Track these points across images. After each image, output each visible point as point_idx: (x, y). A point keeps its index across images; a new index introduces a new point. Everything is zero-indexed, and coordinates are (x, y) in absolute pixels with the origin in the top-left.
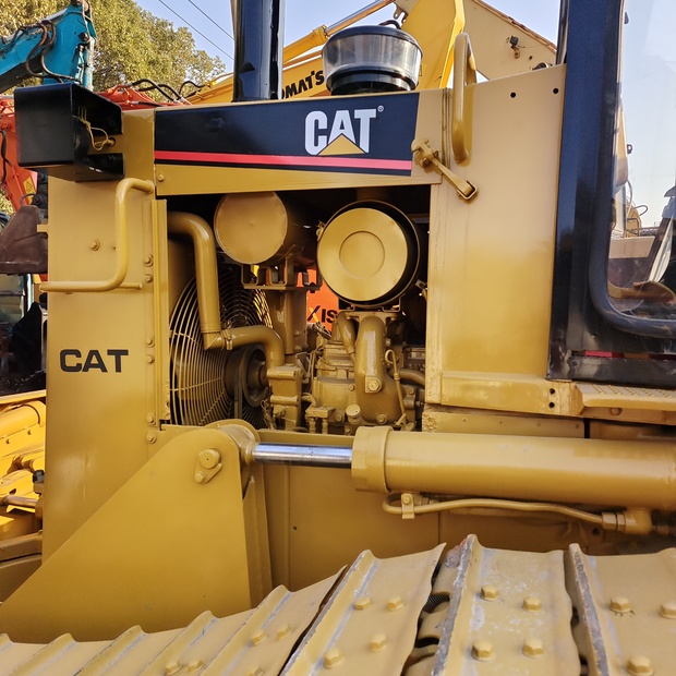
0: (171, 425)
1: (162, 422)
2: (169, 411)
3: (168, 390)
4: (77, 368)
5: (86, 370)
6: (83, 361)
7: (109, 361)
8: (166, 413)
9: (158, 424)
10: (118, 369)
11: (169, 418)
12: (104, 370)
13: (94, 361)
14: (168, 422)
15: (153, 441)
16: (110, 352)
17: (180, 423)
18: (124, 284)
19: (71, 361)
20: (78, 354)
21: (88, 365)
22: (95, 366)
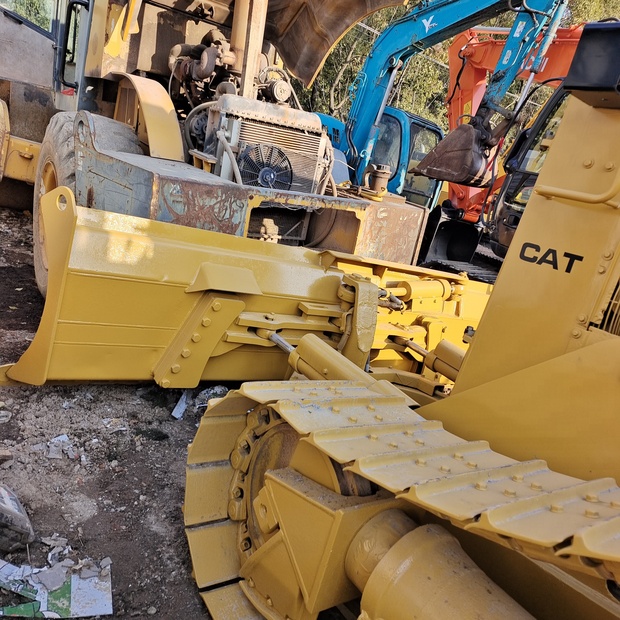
0: (598, 329)
1: (591, 324)
2: (602, 318)
3: (609, 300)
4: (533, 260)
5: (540, 263)
6: (540, 255)
7: (563, 262)
8: (598, 318)
9: (587, 325)
10: (568, 270)
11: (599, 323)
12: (555, 267)
13: (550, 258)
14: (596, 326)
15: (577, 337)
16: (566, 255)
17: (607, 330)
18: (610, 202)
19: (530, 253)
20: (538, 248)
21: (543, 260)
22: (549, 262)
